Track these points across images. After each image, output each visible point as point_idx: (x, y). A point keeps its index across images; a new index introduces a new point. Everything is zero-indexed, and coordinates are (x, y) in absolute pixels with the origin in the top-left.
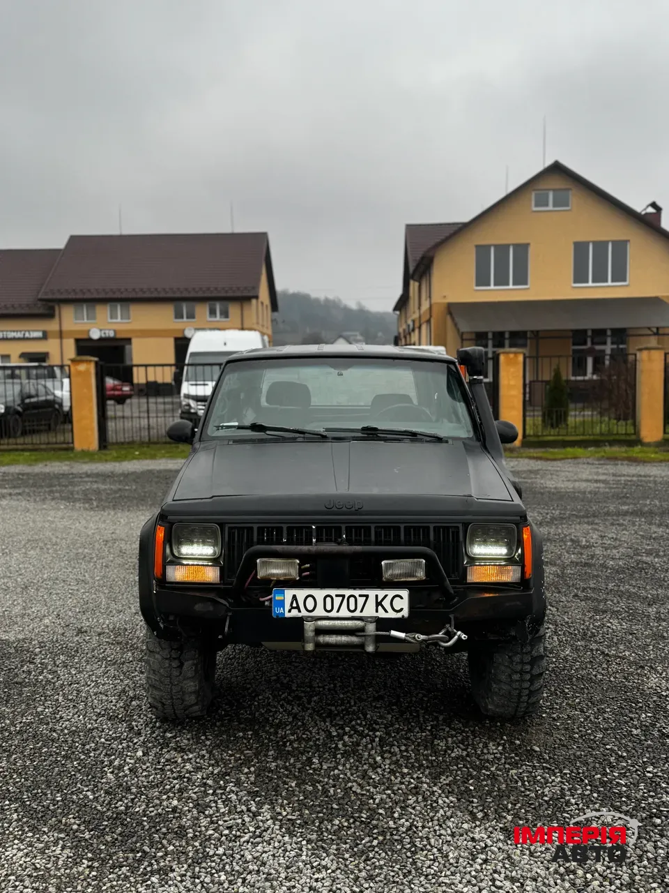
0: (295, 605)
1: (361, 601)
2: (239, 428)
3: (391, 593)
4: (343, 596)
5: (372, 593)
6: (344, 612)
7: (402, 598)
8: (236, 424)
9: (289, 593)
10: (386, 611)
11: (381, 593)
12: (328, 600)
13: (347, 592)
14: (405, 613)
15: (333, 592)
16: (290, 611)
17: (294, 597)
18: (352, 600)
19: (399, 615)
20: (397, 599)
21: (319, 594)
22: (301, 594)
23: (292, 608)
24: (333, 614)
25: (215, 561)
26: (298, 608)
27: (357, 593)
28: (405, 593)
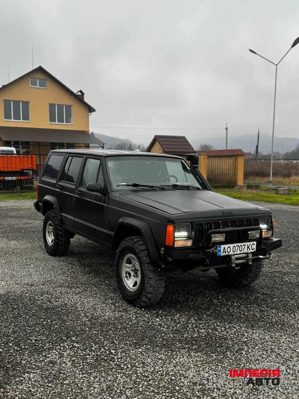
0: (224, 251)
1: (243, 247)
2: (127, 185)
3: (252, 243)
4: (238, 246)
5: (246, 244)
6: (239, 252)
7: (254, 245)
8: (125, 184)
9: (223, 246)
10: (250, 250)
11: (249, 243)
12: (234, 247)
13: (239, 244)
14: (255, 250)
15: (235, 245)
16: (223, 253)
17: (224, 248)
18: (241, 247)
19: (253, 251)
20: (253, 245)
21: (231, 246)
22: (226, 246)
23: (224, 252)
24: (235, 253)
25: (189, 238)
26: (225, 252)
27: (242, 244)
28: (255, 243)
